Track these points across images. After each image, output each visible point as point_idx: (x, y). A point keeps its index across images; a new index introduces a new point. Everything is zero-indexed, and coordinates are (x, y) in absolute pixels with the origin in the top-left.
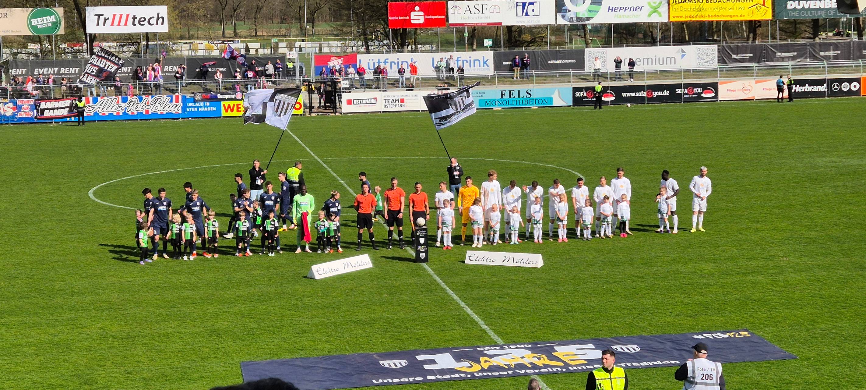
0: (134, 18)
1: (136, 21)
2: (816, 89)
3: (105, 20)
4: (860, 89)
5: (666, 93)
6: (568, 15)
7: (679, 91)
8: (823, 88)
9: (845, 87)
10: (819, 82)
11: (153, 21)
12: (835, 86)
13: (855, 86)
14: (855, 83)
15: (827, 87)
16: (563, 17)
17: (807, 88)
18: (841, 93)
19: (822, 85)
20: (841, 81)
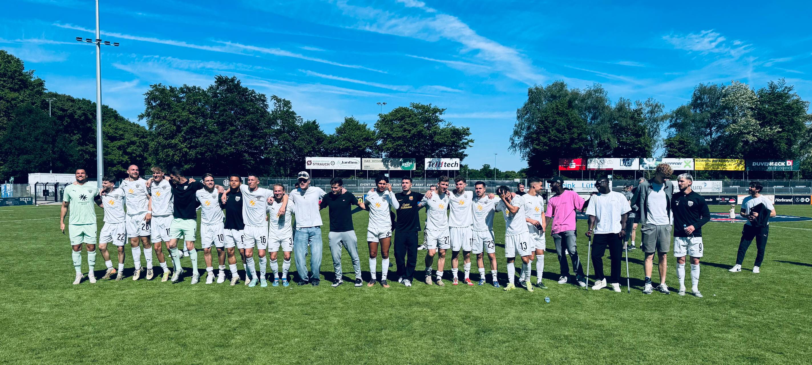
0: (445, 163)
1: (446, 165)
2: (787, 200)
3: (433, 164)
4: (810, 201)
5: (711, 200)
6: (645, 166)
7: (717, 199)
8: (791, 200)
9: (802, 200)
10: (789, 197)
11: (453, 165)
12: (797, 200)
13: (807, 200)
14: (807, 198)
15: (793, 200)
16: (643, 166)
17: (783, 200)
18: (800, 203)
19: (790, 199)
20: (800, 197)
